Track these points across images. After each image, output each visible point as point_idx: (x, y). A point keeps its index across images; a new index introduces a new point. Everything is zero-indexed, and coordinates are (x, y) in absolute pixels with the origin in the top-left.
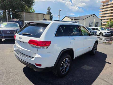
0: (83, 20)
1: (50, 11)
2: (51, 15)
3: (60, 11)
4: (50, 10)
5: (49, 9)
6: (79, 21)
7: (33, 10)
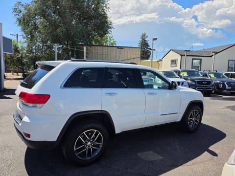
0: (211, 56)
1: (146, 41)
2: (147, 48)
3: (153, 40)
4: (146, 39)
5: (143, 37)
6: (201, 60)
7: (112, 41)
